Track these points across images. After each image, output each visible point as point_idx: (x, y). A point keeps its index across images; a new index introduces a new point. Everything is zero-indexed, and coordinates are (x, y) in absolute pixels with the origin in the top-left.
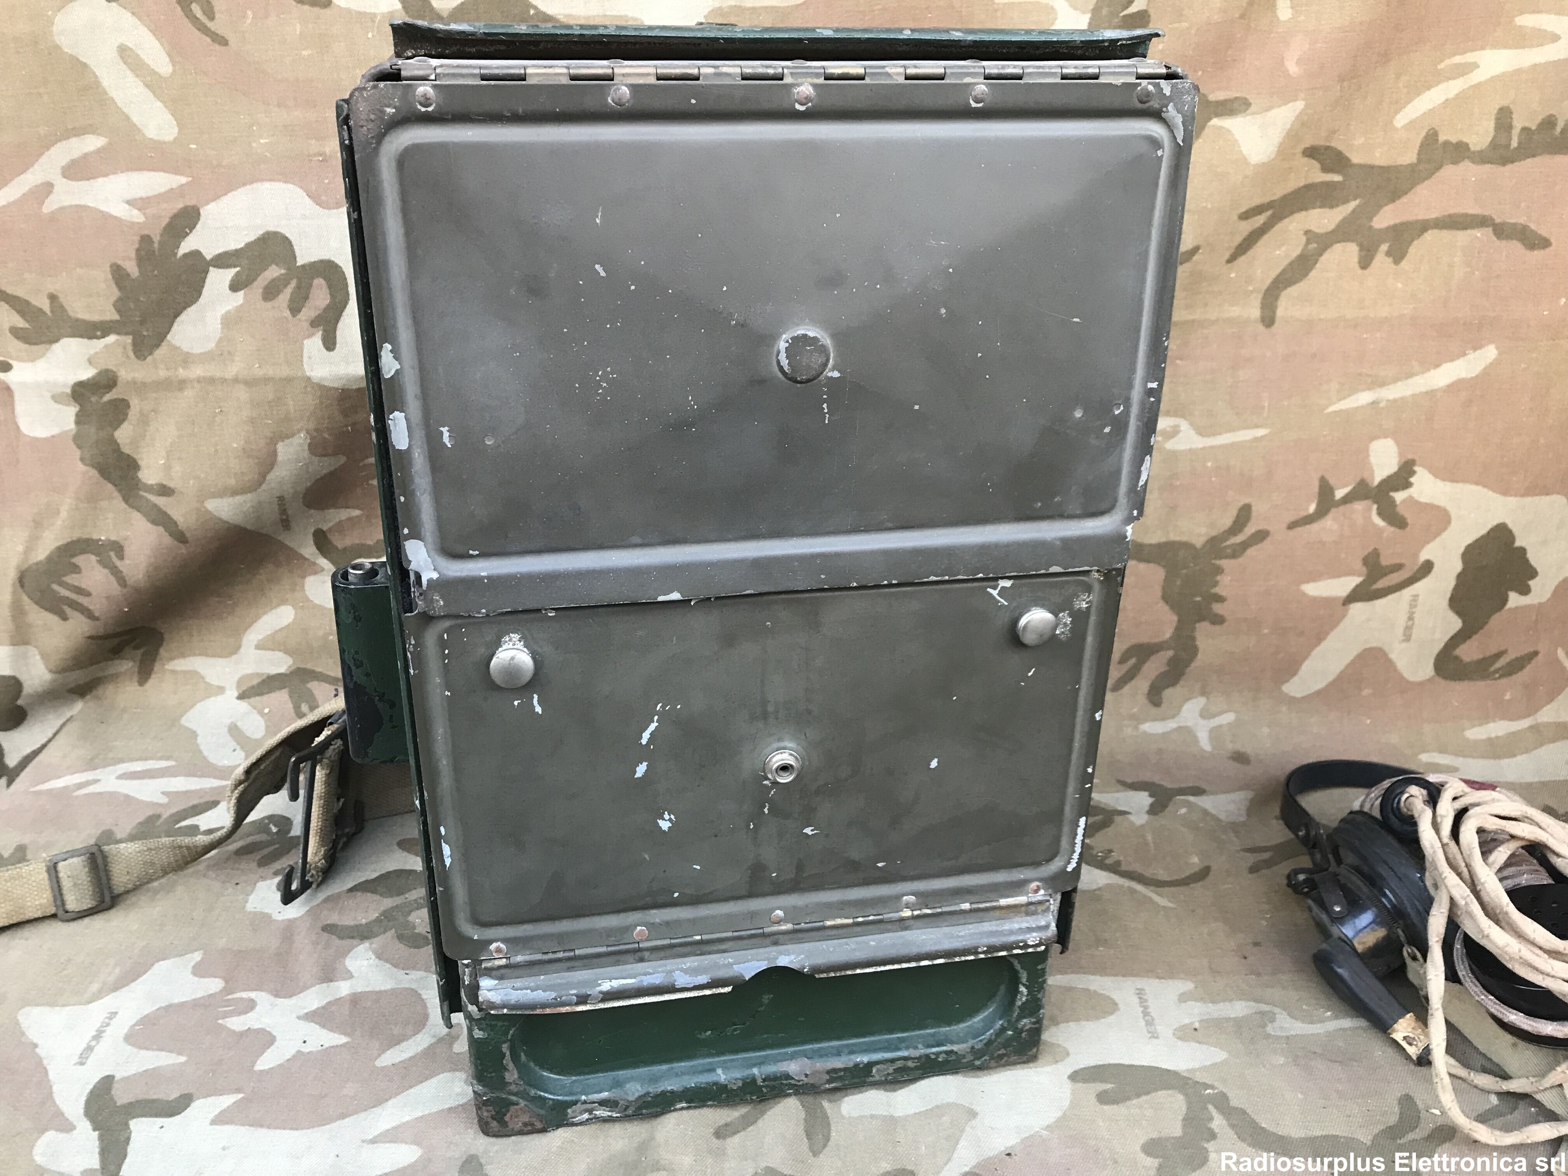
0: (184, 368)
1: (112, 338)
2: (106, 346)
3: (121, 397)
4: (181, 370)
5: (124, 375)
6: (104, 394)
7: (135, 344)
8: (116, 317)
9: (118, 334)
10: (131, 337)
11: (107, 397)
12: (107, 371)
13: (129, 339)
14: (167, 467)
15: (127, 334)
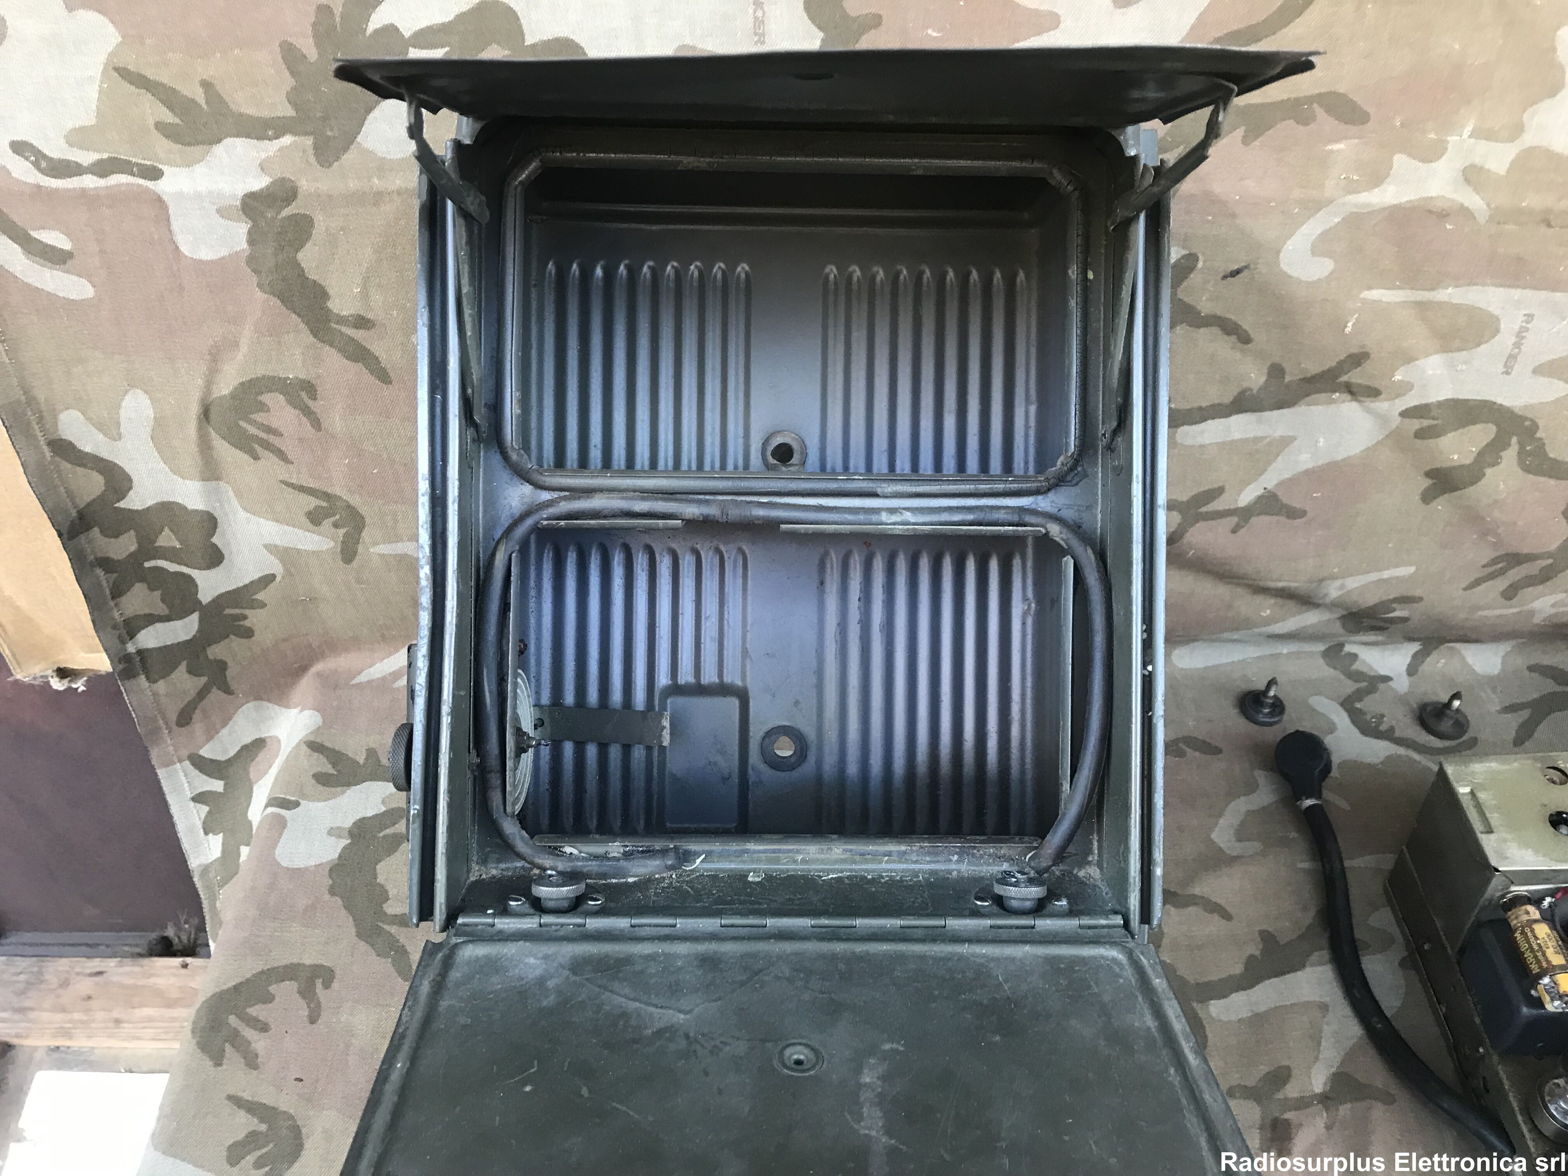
0: (379, 178)
1: (287, 140)
2: (281, 149)
3: (302, 211)
4: (376, 181)
5: (304, 185)
6: (282, 208)
7: (316, 147)
8: (290, 112)
9: (294, 133)
10: (312, 138)
11: (286, 212)
12: (283, 180)
13: (309, 141)
14: (365, 295)
15: (306, 134)
